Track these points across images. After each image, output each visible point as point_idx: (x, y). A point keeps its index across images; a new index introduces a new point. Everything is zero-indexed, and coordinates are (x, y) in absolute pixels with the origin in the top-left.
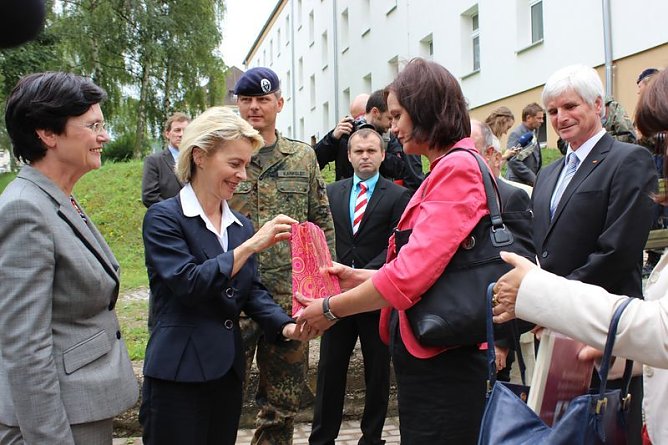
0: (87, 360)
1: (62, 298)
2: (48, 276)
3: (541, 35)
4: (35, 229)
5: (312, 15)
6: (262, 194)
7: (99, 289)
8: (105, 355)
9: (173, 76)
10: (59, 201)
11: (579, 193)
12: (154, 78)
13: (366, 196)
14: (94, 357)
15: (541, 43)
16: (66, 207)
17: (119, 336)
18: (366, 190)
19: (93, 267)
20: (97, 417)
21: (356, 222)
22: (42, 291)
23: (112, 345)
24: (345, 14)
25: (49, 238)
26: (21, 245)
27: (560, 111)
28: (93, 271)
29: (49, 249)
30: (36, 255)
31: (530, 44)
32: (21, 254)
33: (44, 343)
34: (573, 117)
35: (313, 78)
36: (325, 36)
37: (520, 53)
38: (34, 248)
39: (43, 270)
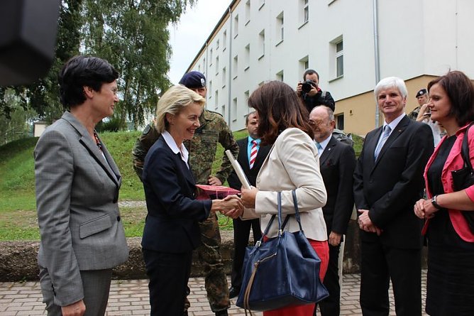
0: (94, 231)
1: (79, 194)
2: (69, 179)
3: (342, 73)
4: (61, 149)
5: (218, 58)
6: (193, 142)
7: (103, 189)
8: (107, 230)
9: (141, 88)
10: (82, 133)
11: (392, 148)
12: (131, 89)
13: (256, 148)
14: (100, 230)
15: (342, 77)
16: (86, 137)
17: (119, 219)
18: (256, 145)
19: (100, 175)
20: (98, 267)
21: (251, 162)
22: (64, 188)
23: (113, 224)
24: (236, 59)
25: (70, 155)
26: (52, 159)
27: (388, 96)
28: (100, 178)
29: (70, 163)
30: (60, 165)
31: (336, 77)
32: (52, 164)
33: (63, 220)
34: (394, 101)
35: (217, 92)
36: (224, 70)
37: (330, 82)
38: (60, 161)
39: (66, 175)
